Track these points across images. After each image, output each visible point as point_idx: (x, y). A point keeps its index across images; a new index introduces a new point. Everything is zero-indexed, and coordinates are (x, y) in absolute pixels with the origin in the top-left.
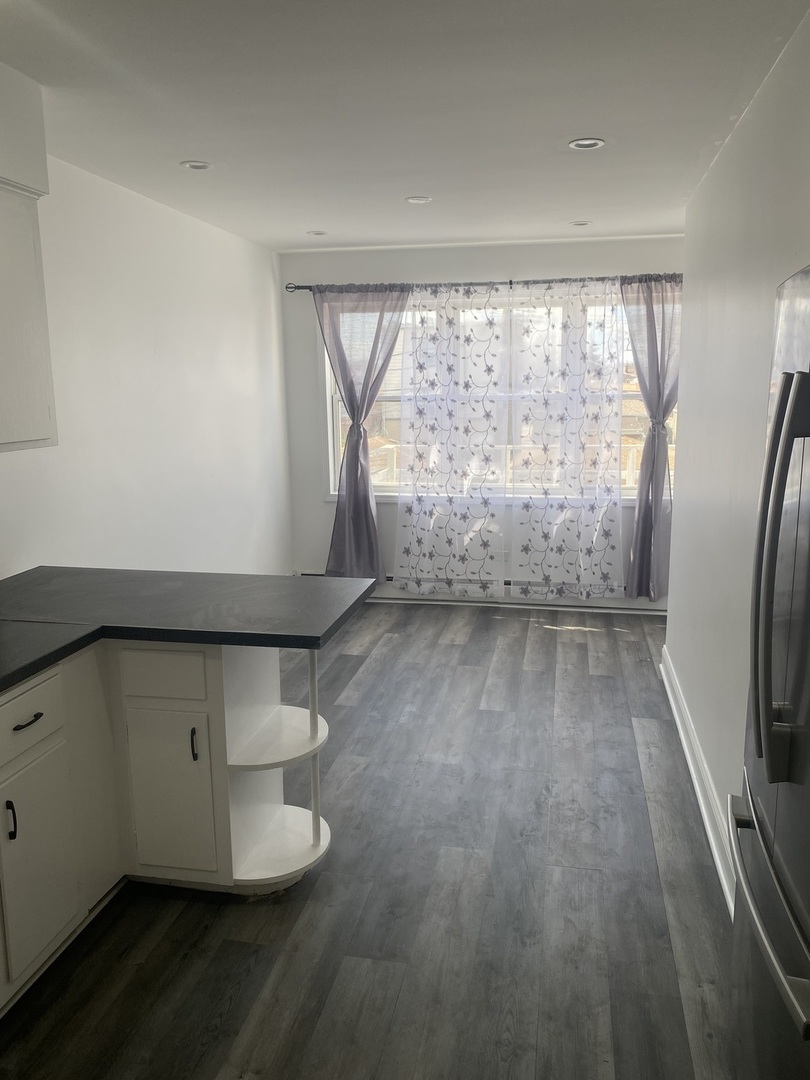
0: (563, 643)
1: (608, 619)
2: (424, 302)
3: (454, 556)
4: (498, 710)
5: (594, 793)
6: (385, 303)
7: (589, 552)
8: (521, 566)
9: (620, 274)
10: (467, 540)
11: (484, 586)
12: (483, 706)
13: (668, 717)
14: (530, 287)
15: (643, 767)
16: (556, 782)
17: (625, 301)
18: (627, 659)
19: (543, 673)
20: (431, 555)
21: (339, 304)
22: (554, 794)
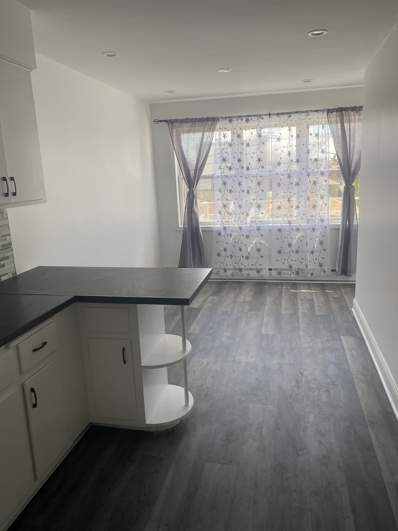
0: (301, 299)
1: (322, 286)
2: (225, 126)
3: (243, 257)
4: (271, 334)
5: (326, 375)
6: (205, 127)
7: (312, 252)
8: (277, 260)
9: (326, 108)
10: (249, 249)
11: (258, 271)
12: (263, 332)
13: (359, 336)
14: (280, 116)
15: (349, 361)
16: (306, 370)
17: (329, 122)
18: (335, 306)
19: (292, 314)
20: (231, 257)
21: (182, 129)
22: (305, 376)
